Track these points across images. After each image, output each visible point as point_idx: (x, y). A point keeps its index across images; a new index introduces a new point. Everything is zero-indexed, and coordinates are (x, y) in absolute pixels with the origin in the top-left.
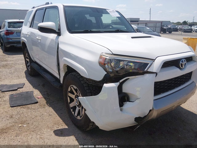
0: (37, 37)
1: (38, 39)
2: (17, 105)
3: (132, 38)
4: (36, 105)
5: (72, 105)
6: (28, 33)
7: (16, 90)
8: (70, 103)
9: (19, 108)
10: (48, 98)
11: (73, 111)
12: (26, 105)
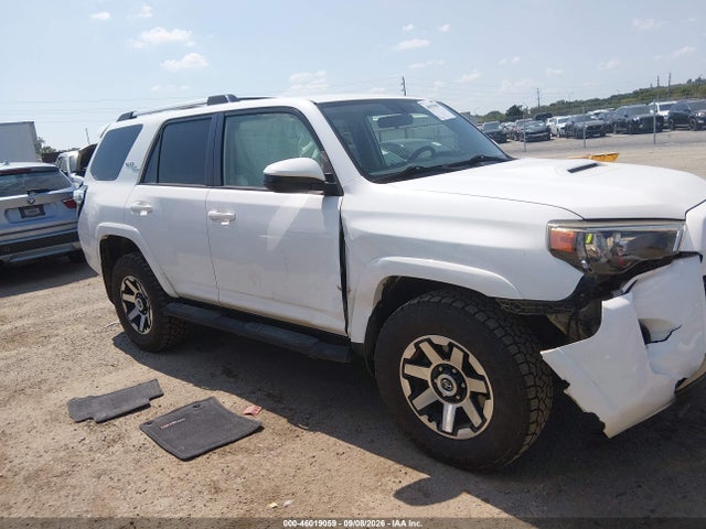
0: (213, 212)
1: (216, 219)
2: (201, 451)
3: (572, 171)
4: (260, 435)
5: (421, 401)
6: (142, 203)
7: (147, 406)
8: (413, 397)
9: (214, 456)
10: (284, 409)
11: (430, 420)
12: (232, 442)
